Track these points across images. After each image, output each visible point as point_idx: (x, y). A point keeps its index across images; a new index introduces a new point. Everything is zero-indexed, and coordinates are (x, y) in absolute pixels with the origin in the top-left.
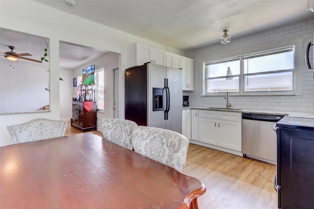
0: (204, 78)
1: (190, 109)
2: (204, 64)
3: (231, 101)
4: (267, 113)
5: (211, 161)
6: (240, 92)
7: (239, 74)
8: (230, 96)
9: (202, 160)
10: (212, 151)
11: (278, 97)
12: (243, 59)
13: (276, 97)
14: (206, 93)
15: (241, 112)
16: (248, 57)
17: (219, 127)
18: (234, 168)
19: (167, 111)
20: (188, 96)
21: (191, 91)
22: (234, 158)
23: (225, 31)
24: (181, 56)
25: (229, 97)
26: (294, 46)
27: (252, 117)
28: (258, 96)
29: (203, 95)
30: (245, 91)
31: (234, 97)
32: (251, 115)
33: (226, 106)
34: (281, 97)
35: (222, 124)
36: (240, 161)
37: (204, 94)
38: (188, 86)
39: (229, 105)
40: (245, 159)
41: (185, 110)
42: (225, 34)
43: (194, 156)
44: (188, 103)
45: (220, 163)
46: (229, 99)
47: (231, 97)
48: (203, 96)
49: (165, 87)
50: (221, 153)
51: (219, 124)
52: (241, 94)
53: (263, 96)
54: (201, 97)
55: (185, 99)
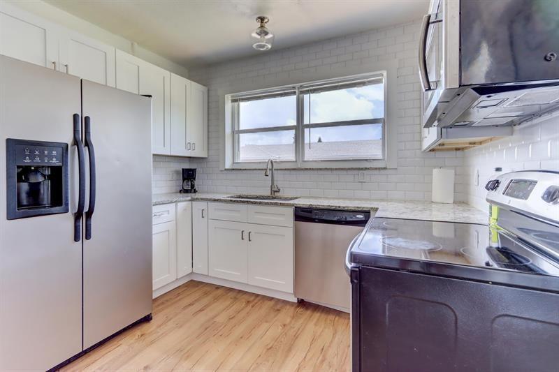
0: (228, 130)
1: (190, 200)
2: (228, 98)
3: (280, 180)
4: (339, 207)
5: (220, 333)
6: (296, 161)
7: (296, 124)
8: (277, 170)
9: (198, 337)
10: (236, 298)
11: (361, 172)
12: (302, 92)
13: (356, 172)
14: (234, 163)
15: (293, 205)
16: (311, 90)
17: (249, 240)
18: (271, 348)
19: (84, 216)
20: (194, 171)
21: (202, 158)
22: (278, 310)
23: (262, 19)
24: (168, 72)
25: (275, 172)
26: (385, 74)
27: (314, 217)
28: (326, 169)
29: (227, 167)
30: (305, 160)
31: (286, 172)
32: (311, 212)
33: (270, 191)
34: (365, 172)
35: (256, 233)
36: (288, 320)
37: (228, 165)
38: (189, 146)
39: (276, 189)
40: (300, 310)
41: (174, 204)
42: (262, 27)
43: (181, 327)
44: (193, 186)
45: (241, 338)
46: (275, 176)
47: (279, 172)
48: (226, 170)
49: (76, 142)
50: (254, 300)
51: (249, 233)
52: (299, 166)
53: (336, 169)
54: (222, 171)
55: (185, 176)
